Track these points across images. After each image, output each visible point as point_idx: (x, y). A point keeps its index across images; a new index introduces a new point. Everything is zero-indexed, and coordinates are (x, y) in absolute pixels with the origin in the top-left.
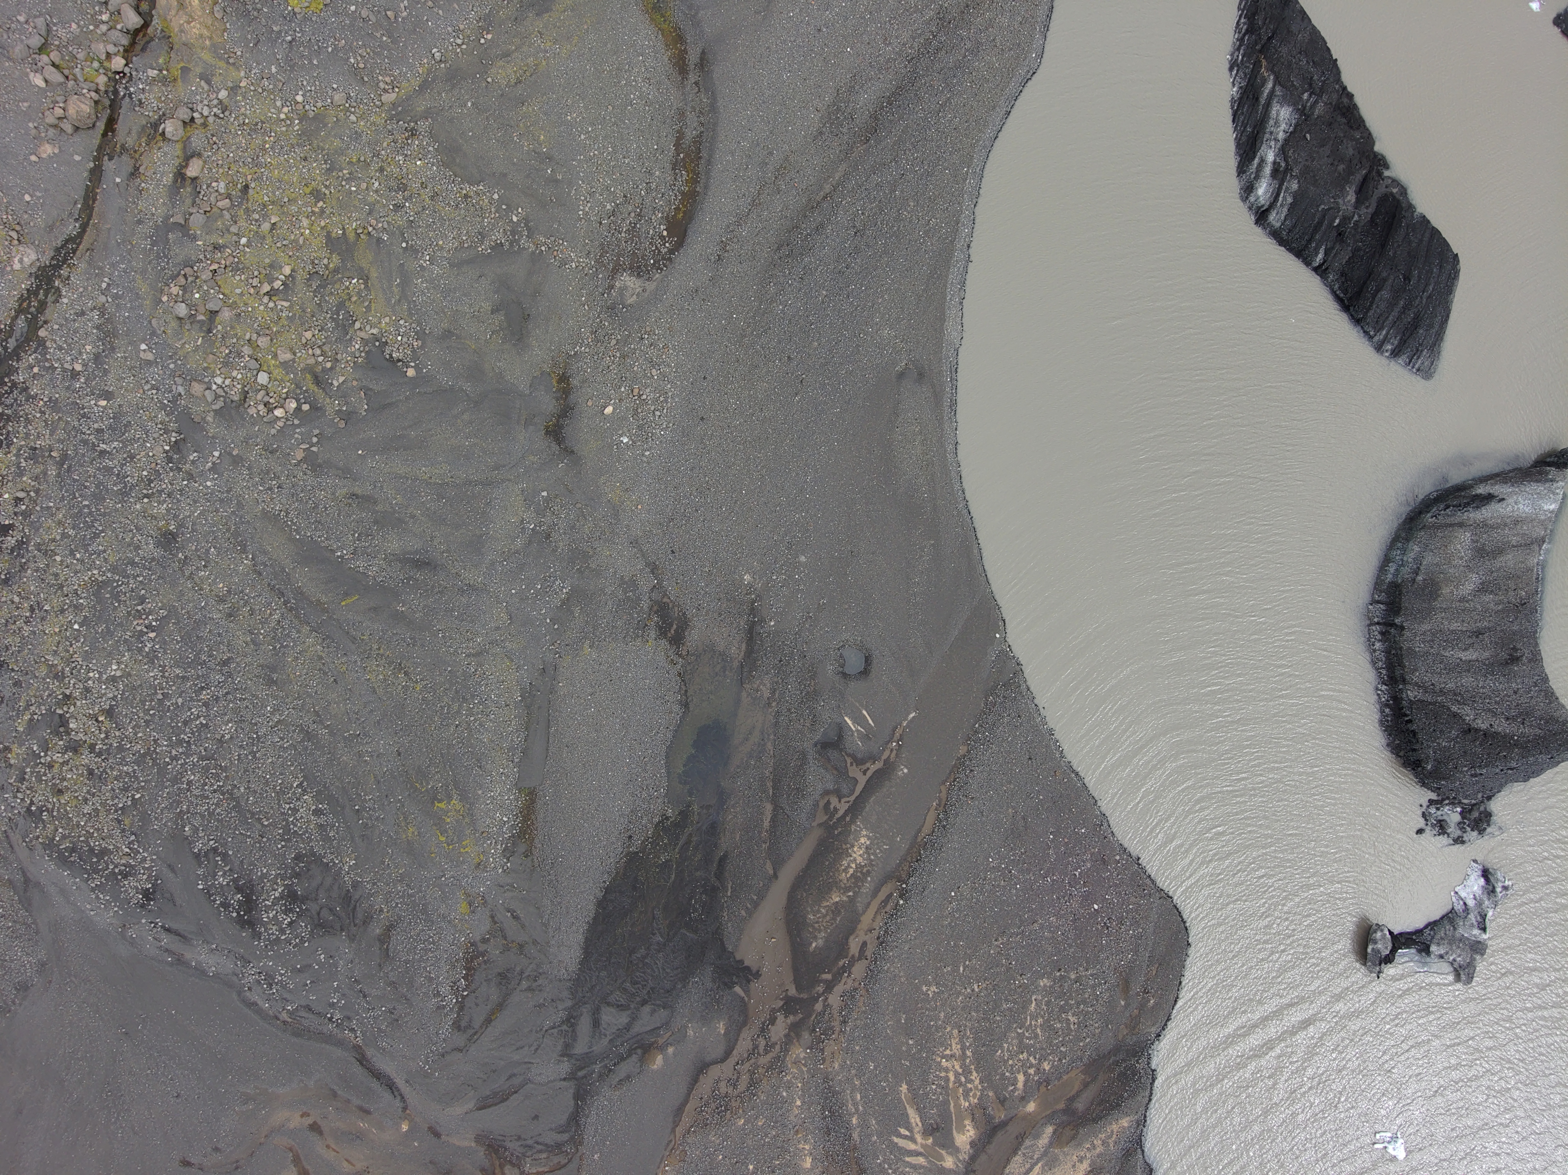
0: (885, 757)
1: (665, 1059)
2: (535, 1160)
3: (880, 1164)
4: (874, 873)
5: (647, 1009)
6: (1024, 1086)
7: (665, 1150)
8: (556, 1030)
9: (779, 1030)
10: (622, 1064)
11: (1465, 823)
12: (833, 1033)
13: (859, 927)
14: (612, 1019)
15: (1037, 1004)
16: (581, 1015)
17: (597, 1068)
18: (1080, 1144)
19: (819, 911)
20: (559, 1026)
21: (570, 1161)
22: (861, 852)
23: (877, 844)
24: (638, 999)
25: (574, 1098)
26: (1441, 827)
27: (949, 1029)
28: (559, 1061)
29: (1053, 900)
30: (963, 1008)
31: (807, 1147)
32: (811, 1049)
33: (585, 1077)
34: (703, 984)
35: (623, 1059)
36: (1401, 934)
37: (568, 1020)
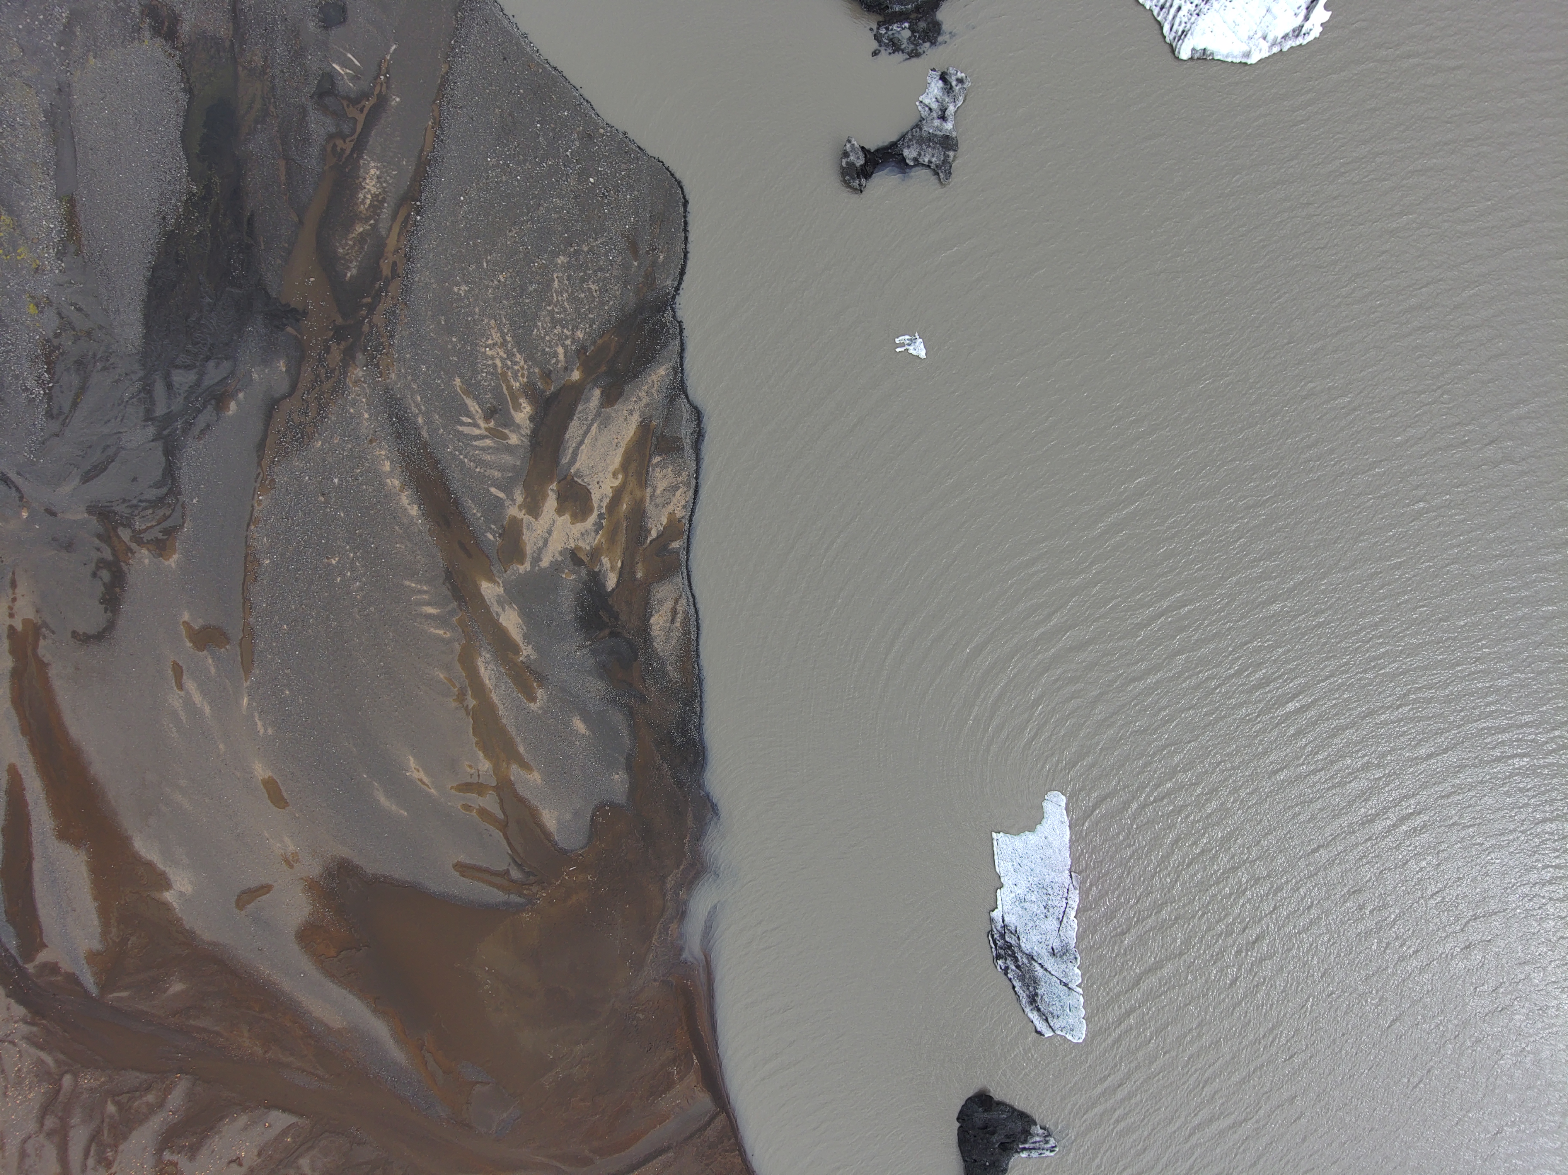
0: (376, 93)
1: (238, 404)
2: (143, 517)
3: (451, 452)
4: (389, 199)
5: (211, 364)
6: (565, 356)
7: (256, 482)
8: (135, 399)
9: (336, 355)
10: (200, 415)
11: (915, 37)
12: (384, 349)
13: (386, 250)
14: (182, 379)
15: (559, 281)
16: (155, 381)
17: (179, 425)
18: (627, 399)
19: (347, 244)
20: (137, 395)
21: (173, 510)
22: (374, 183)
23: (386, 172)
24: (202, 356)
25: (165, 454)
26: (895, 46)
27: (486, 321)
28: (144, 426)
29: (553, 183)
30: (494, 300)
31: (383, 453)
32: (367, 366)
33: (169, 435)
34: (257, 332)
35: (199, 411)
36: (877, 151)
37: (144, 389)
